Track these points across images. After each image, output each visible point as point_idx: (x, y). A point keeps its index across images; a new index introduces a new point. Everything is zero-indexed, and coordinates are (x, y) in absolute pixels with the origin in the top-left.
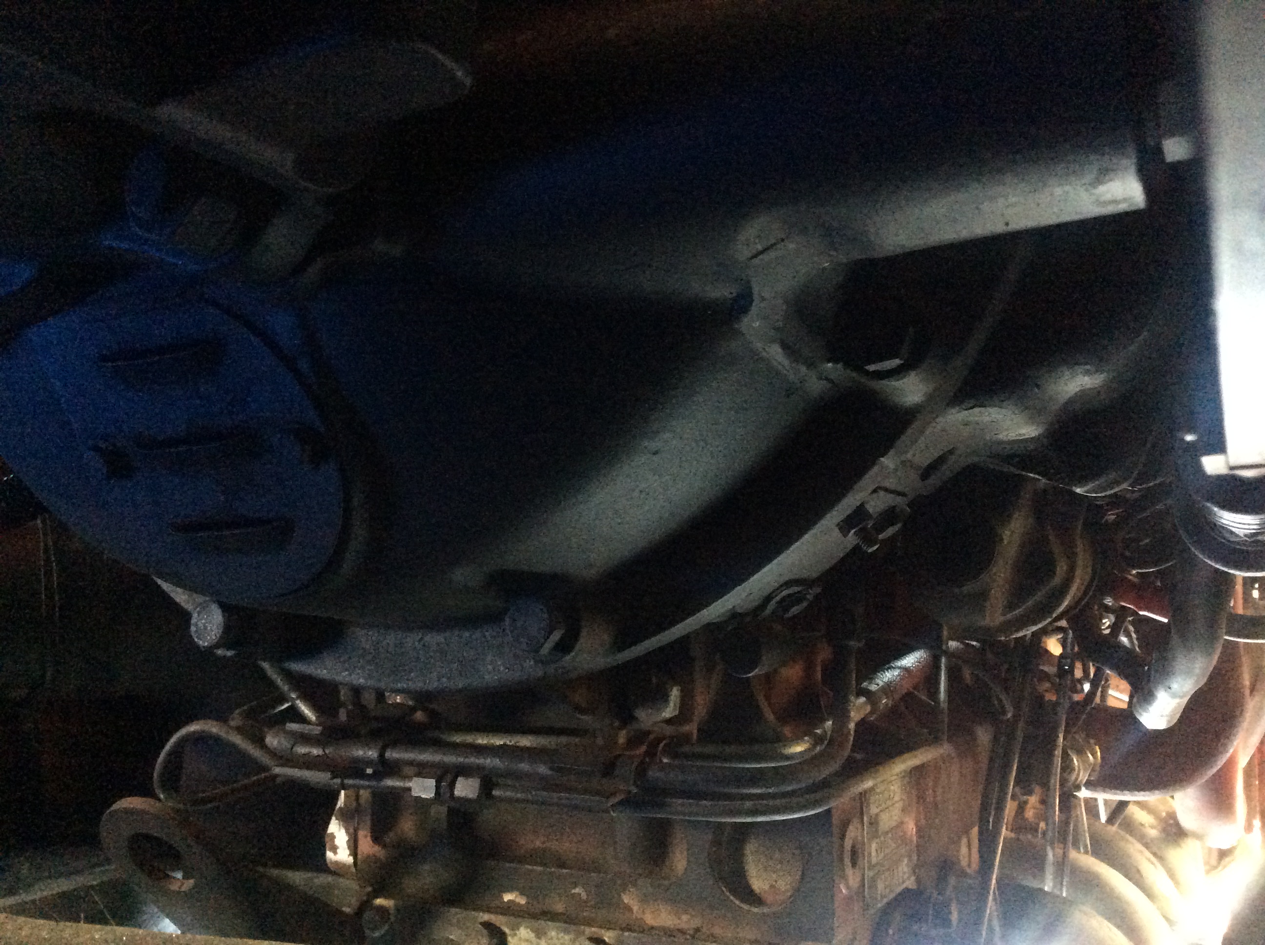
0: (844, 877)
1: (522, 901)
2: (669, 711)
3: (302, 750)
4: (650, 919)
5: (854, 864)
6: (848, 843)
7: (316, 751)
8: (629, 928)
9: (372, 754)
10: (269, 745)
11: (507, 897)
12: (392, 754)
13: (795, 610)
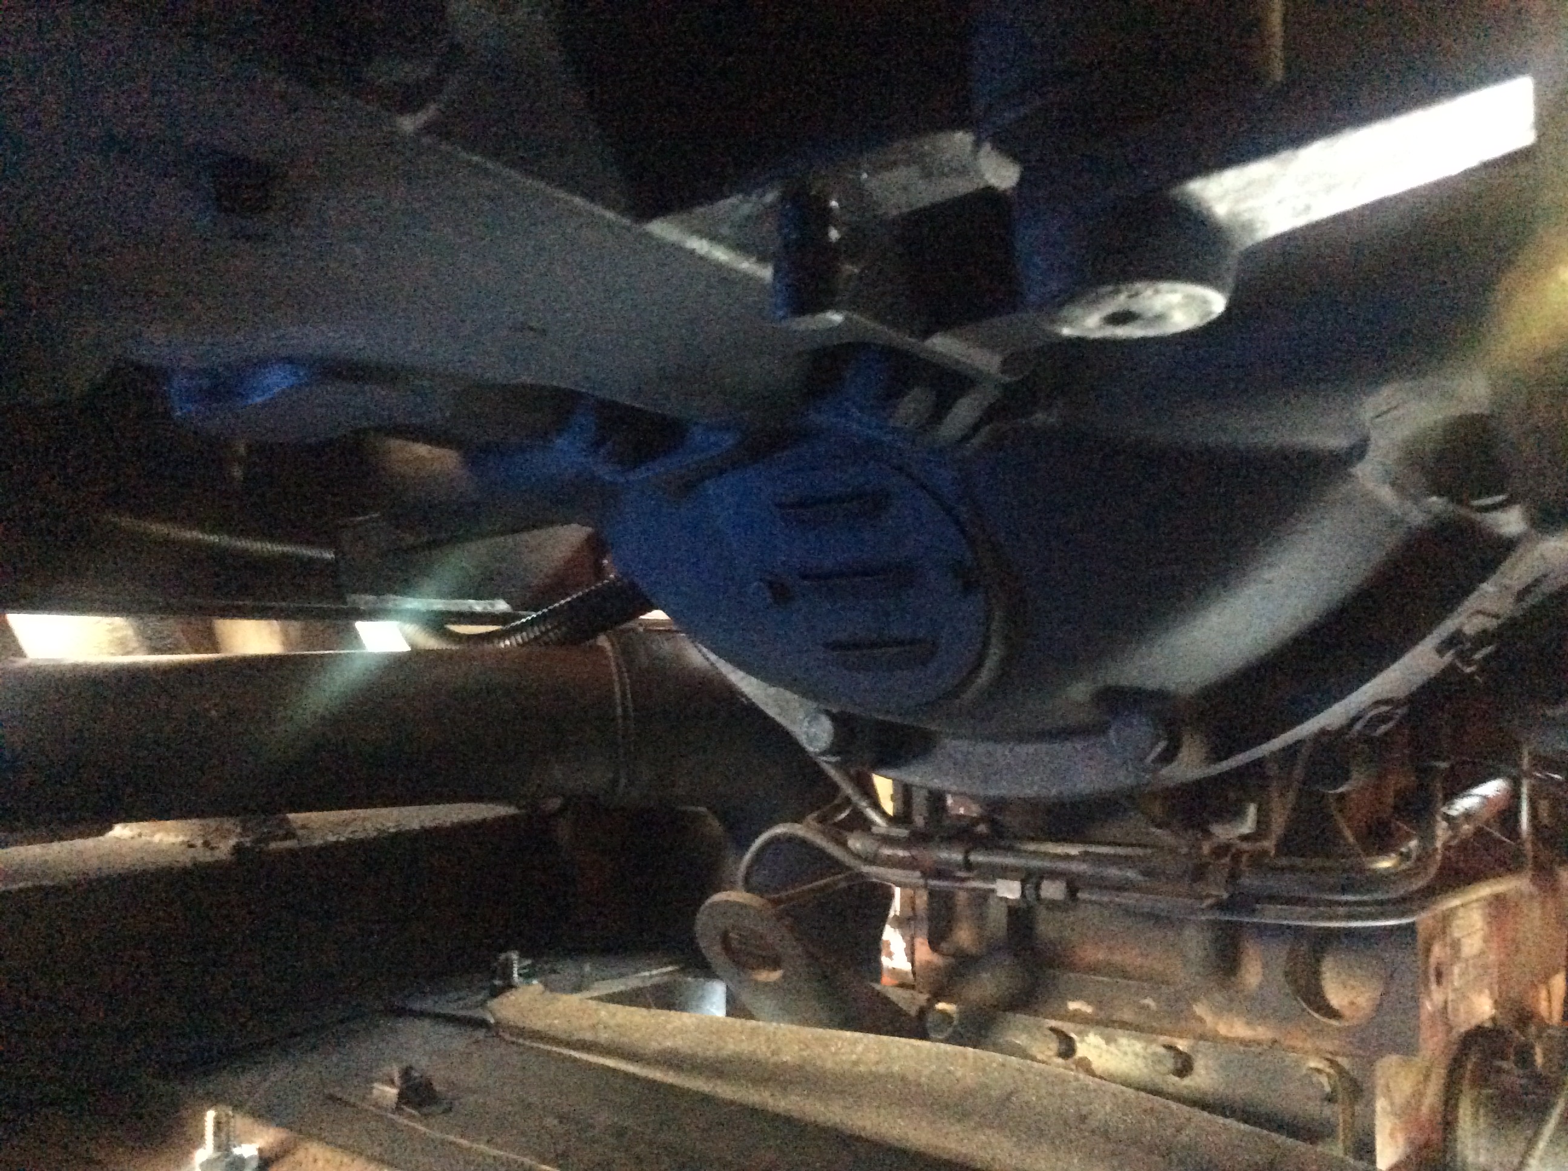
0: (1429, 994)
1: (1088, 1009)
2: (1247, 826)
3: (887, 851)
4: (1223, 1030)
5: (1439, 982)
6: (1433, 961)
7: (901, 853)
8: (1202, 1037)
9: (957, 856)
10: (852, 848)
11: (1073, 1006)
12: (975, 857)
13: (1383, 728)
